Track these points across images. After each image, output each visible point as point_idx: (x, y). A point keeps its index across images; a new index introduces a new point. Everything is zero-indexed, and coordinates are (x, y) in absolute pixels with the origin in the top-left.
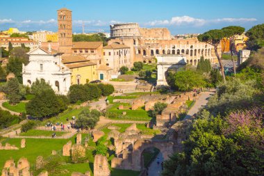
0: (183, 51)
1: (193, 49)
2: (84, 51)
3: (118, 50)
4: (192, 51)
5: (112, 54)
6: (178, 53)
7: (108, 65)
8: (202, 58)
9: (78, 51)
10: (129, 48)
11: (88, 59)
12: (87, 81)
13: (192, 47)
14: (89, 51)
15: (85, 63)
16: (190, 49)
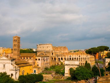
0: (75, 58)
1: (81, 58)
2: (26, 58)
3: (43, 58)
4: (80, 58)
5: (41, 60)
6: (73, 59)
7: (38, 65)
8: (86, 62)
9: (23, 58)
10: (49, 57)
11: (28, 62)
12: (28, 73)
13: (80, 56)
14: (29, 58)
15: (26, 64)
16: (79, 58)
